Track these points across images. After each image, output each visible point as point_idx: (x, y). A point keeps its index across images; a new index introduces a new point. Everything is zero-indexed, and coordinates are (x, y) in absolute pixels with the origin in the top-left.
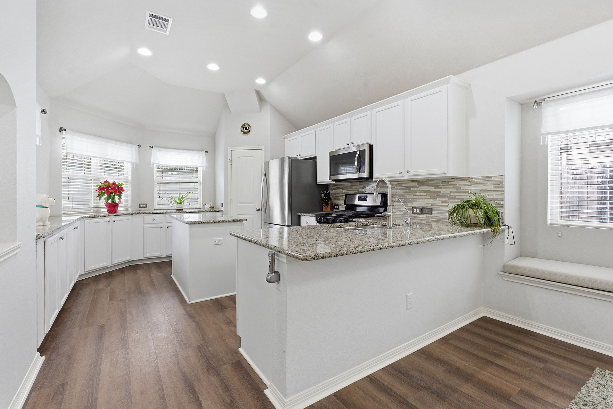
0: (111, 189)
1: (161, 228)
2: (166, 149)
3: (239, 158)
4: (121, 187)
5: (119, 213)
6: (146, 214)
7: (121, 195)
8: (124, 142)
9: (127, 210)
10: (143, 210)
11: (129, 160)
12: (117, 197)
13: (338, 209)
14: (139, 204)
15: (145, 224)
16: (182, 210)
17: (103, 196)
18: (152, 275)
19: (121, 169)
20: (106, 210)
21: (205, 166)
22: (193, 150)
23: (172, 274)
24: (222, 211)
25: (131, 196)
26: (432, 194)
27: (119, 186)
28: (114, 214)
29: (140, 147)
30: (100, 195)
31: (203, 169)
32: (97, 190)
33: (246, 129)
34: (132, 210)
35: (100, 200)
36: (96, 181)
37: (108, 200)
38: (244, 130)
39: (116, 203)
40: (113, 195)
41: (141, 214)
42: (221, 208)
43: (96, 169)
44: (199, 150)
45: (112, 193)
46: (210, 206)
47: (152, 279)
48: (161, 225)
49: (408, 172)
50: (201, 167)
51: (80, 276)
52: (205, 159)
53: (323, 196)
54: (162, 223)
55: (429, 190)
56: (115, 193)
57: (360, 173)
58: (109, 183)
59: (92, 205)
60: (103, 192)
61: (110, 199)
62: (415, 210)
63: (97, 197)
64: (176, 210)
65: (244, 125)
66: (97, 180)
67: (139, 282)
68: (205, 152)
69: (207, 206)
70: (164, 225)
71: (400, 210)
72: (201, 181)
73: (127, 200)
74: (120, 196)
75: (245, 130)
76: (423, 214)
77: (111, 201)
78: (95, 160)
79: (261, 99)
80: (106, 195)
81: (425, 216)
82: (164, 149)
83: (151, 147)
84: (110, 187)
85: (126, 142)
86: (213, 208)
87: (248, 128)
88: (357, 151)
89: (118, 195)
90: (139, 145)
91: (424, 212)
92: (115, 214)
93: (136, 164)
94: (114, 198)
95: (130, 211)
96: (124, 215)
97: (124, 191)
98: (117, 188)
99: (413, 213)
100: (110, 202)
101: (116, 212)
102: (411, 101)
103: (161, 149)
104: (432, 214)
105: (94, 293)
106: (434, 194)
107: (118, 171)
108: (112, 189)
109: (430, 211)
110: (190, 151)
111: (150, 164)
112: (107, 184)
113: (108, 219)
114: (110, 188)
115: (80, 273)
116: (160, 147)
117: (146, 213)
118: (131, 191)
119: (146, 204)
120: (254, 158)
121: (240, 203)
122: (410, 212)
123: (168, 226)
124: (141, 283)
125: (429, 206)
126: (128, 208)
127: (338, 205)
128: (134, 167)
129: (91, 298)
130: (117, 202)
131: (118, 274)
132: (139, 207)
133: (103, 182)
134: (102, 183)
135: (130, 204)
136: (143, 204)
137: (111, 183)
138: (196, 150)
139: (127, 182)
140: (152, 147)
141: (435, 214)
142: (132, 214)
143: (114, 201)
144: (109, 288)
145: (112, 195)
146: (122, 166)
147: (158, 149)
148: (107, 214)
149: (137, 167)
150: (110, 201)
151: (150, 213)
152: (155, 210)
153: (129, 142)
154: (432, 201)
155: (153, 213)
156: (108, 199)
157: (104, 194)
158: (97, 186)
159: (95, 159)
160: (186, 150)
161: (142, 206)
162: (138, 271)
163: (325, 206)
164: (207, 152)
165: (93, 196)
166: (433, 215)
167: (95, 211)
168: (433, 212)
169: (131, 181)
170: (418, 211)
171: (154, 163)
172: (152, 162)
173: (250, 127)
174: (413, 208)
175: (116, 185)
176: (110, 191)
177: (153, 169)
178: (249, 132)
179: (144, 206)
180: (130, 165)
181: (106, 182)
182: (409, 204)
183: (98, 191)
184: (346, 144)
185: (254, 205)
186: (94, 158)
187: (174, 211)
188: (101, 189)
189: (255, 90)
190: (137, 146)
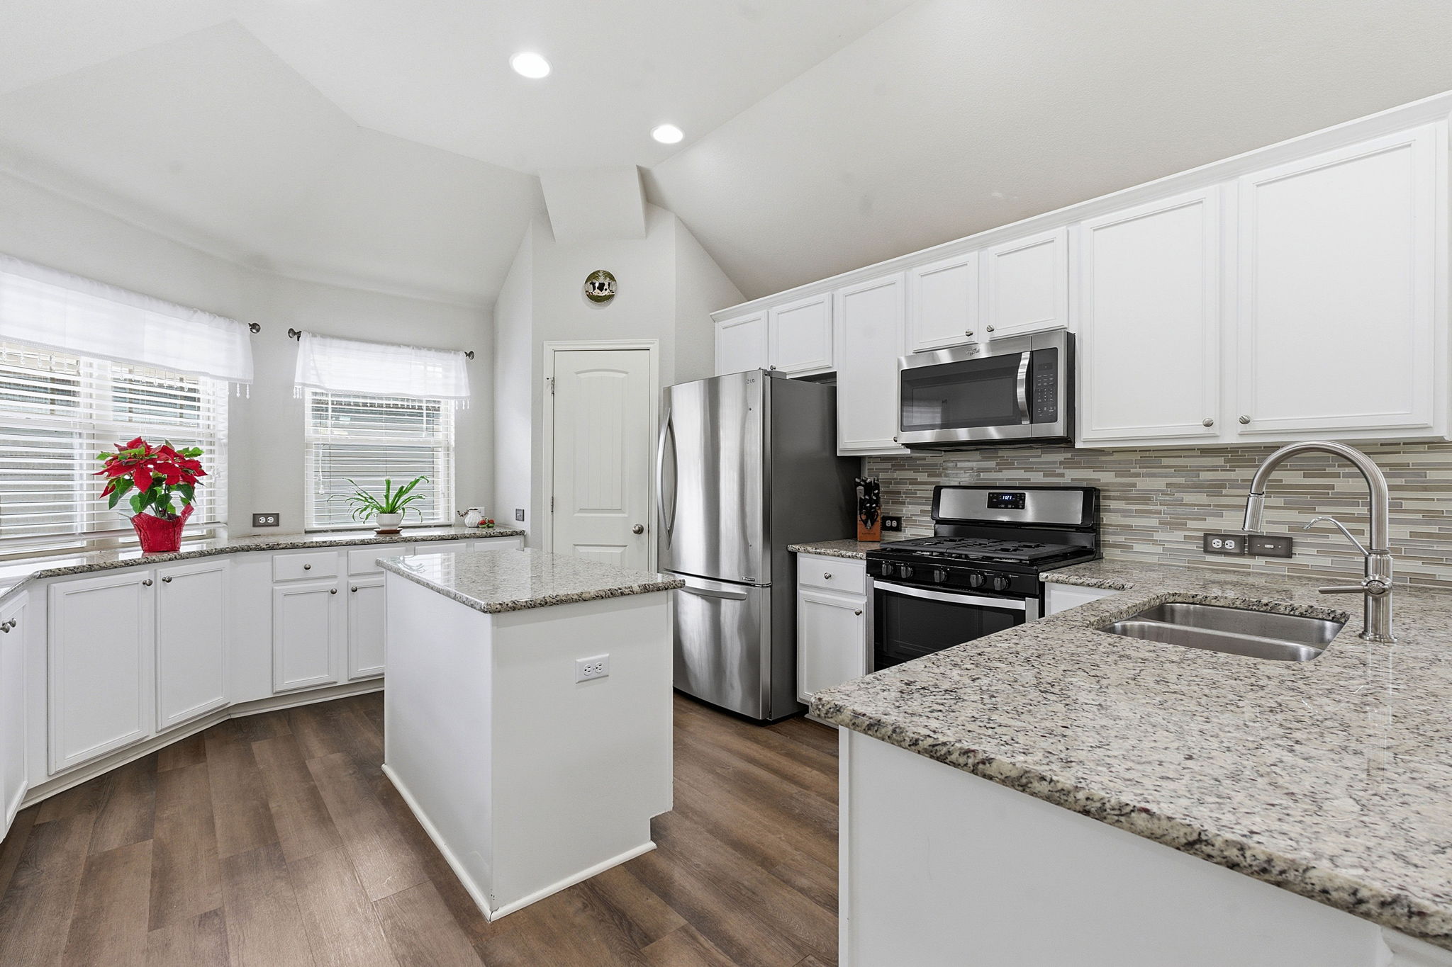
0: (155, 468)
1: (333, 593)
2: (344, 343)
3: (577, 373)
4: (194, 461)
5: (184, 548)
6: (283, 548)
7: (194, 488)
8: (203, 311)
9: (212, 535)
10: (267, 536)
11: (221, 373)
12: (176, 496)
13: (898, 529)
14: (254, 514)
15: (277, 582)
16: (398, 532)
17: (123, 492)
18: (314, 767)
19: (194, 399)
20: (137, 539)
21: (465, 397)
22: (429, 349)
23: (386, 761)
24: (522, 533)
25: (225, 490)
26: (1289, 493)
27: (187, 456)
28: (165, 556)
29: (258, 331)
30: (112, 490)
31: (460, 406)
32: (102, 473)
33: (601, 287)
34: (229, 536)
35: (112, 504)
36: (98, 439)
37: (145, 507)
38: (594, 289)
39: (174, 515)
40: (161, 490)
41: (264, 549)
42: (519, 526)
43: (99, 397)
44: (447, 350)
45: (159, 481)
46: (481, 519)
47: (316, 787)
48: (331, 584)
49: (1245, 422)
50: (453, 401)
51: (30, 792)
52: (464, 376)
53: (863, 492)
54: (335, 577)
55: (1281, 481)
56: (171, 483)
57: (1031, 423)
58: (148, 448)
59: (82, 526)
60: (127, 477)
61: (153, 505)
62: (1217, 543)
63: (104, 495)
64: (379, 533)
65: (594, 275)
66: (100, 437)
67: (267, 807)
68: (467, 355)
69: (473, 518)
70: (341, 584)
71: (1151, 540)
72: (453, 444)
73: (211, 502)
74: (189, 494)
75: (597, 290)
76: (1253, 554)
77: (156, 511)
78: (95, 366)
79: (651, 197)
80: (135, 491)
81: (1260, 561)
82: (336, 342)
83: (295, 333)
84: (153, 461)
85: (211, 313)
86: (491, 525)
87: (606, 287)
88: (1021, 353)
89: (179, 488)
90: (254, 327)
91: (1255, 550)
92: (172, 555)
93: (243, 387)
94: (167, 498)
95: (223, 541)
96: (202, 554)
97: (203, 473)
98: (177, 465)
99: (1207, 549)
100: (153, 514)
101: (174, 548)
102: (1258, 186)
103: (328, 341)
104: (1289, 555)
105: (84, 883)
106: (1302, 493)
107: (181, 408)
108: (158, 467)
109: (1284, 547)
110: (418, 351)
111: (291, 386)
112: (140, 450)
113: (144, 574)
114: (151, 466)
115: (28, 785)
116: (324, 336)
117: (281, 546)
118: (224, 474)
119: (277, 516)
120: (624, 375)
121: (582, 510)
122: (1194, 547)
123: (354, 586)
124: (273, 806)
125: (1283, 530)
126: (214, 530)
127: (898, 519)
128: (238, 395)
129: (72, 914)
130: (178, 513)
131: (181, 765)
132: (254, 525)
133: (124, 445)
134: (121, 449)
135: (221, 515)
136: (267, 515)
137: (154, 446)
138: (439, 349)
139: (211, 443)
140: (299, 335)
141: (1305, 556)
142: (234, 550)
143: (164, 512)
144: (152, 840)
145: (157, 488)
146: (194, 391)
147: (317, 340)
148: (137, 554)
149: (248, 396)
150: (150, 511)
151: (294, 547)
152: (307, 532)
153: (220, 313)
154: (1294, 516)
155: (307, 545)
156: (143, 501)
157: (129, 484)
158: (102, 456)
159: (96, 362)
160: (408, 346)
161: (262, 520)
162: (255, 746)
163: (865, 523)
164: (470, 355)
165: (85, 493)
166: (1295, 560)
167: (93, 546)
168: (1296, 550)
169: (225, 441)
170: (1231, 545)
171: (304, 385)
172: (298, 379)
173: (613, 283)
174: (1207, 537)
175: (176, 455)
176: (151, 474)
177: (301, 403)
178: (609, 298)
179: (271, 520)
180: (223, 390)
181: (137, 443)
182: (1191, 524)
183: (106, 473)
184: (965, 334)
185: (626, 515)
186: (90, 360)
187: (371, 536)
188: (115, 467)
189: (637, 166)
190: (249, 328)
